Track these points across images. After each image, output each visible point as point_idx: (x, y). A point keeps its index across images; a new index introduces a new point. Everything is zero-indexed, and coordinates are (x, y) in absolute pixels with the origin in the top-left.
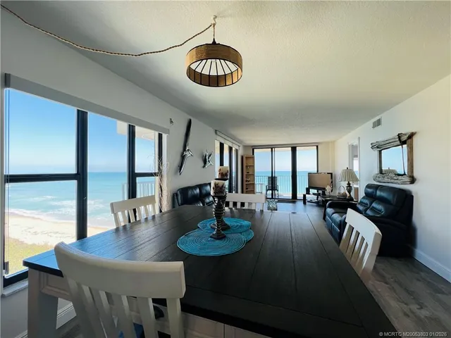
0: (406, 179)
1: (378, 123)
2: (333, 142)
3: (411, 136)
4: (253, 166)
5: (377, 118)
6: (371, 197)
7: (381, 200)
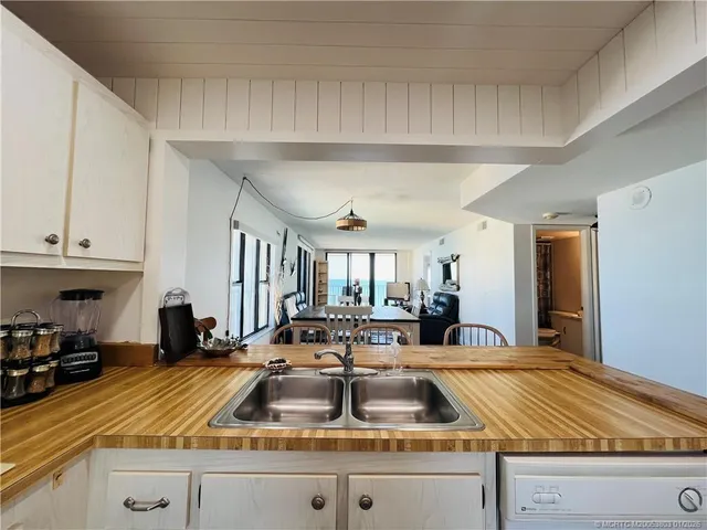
0: (455, 287)
1: (442, 242)
2: (411, 251)
3: (458, 256)
5: (441, 238)
6: (437, 303)
7: (442, 304)
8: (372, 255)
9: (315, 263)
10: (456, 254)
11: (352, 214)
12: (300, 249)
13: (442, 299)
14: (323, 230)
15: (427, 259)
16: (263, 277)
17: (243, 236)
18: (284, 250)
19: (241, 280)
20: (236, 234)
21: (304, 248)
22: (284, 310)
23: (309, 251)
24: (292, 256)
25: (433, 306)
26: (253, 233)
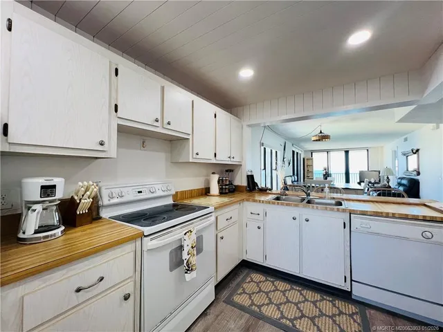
0: (415, 173)
1: (406, 140)
2: (382, 147)
3: (418, 150)
4: (312, 165)
5: (405, 137)
6: (400, 184)
7: (403, 185)
8: (347, 152)
9: (304, 159)
10: (415, 148)
11: (321, 132)
12: (293, 152)
13: (404, 182)
14: (306, 140)
15: (395, 153)
16: (274, 167)
17: (265, 148)
18: (284, 153)
19: (265, 169)
20: (262, 148)
21: (296, 151)
22: (285, 183)
23: (300, 152)
24: (289, 156)
25: (397, 187)
26: (269, 147)
